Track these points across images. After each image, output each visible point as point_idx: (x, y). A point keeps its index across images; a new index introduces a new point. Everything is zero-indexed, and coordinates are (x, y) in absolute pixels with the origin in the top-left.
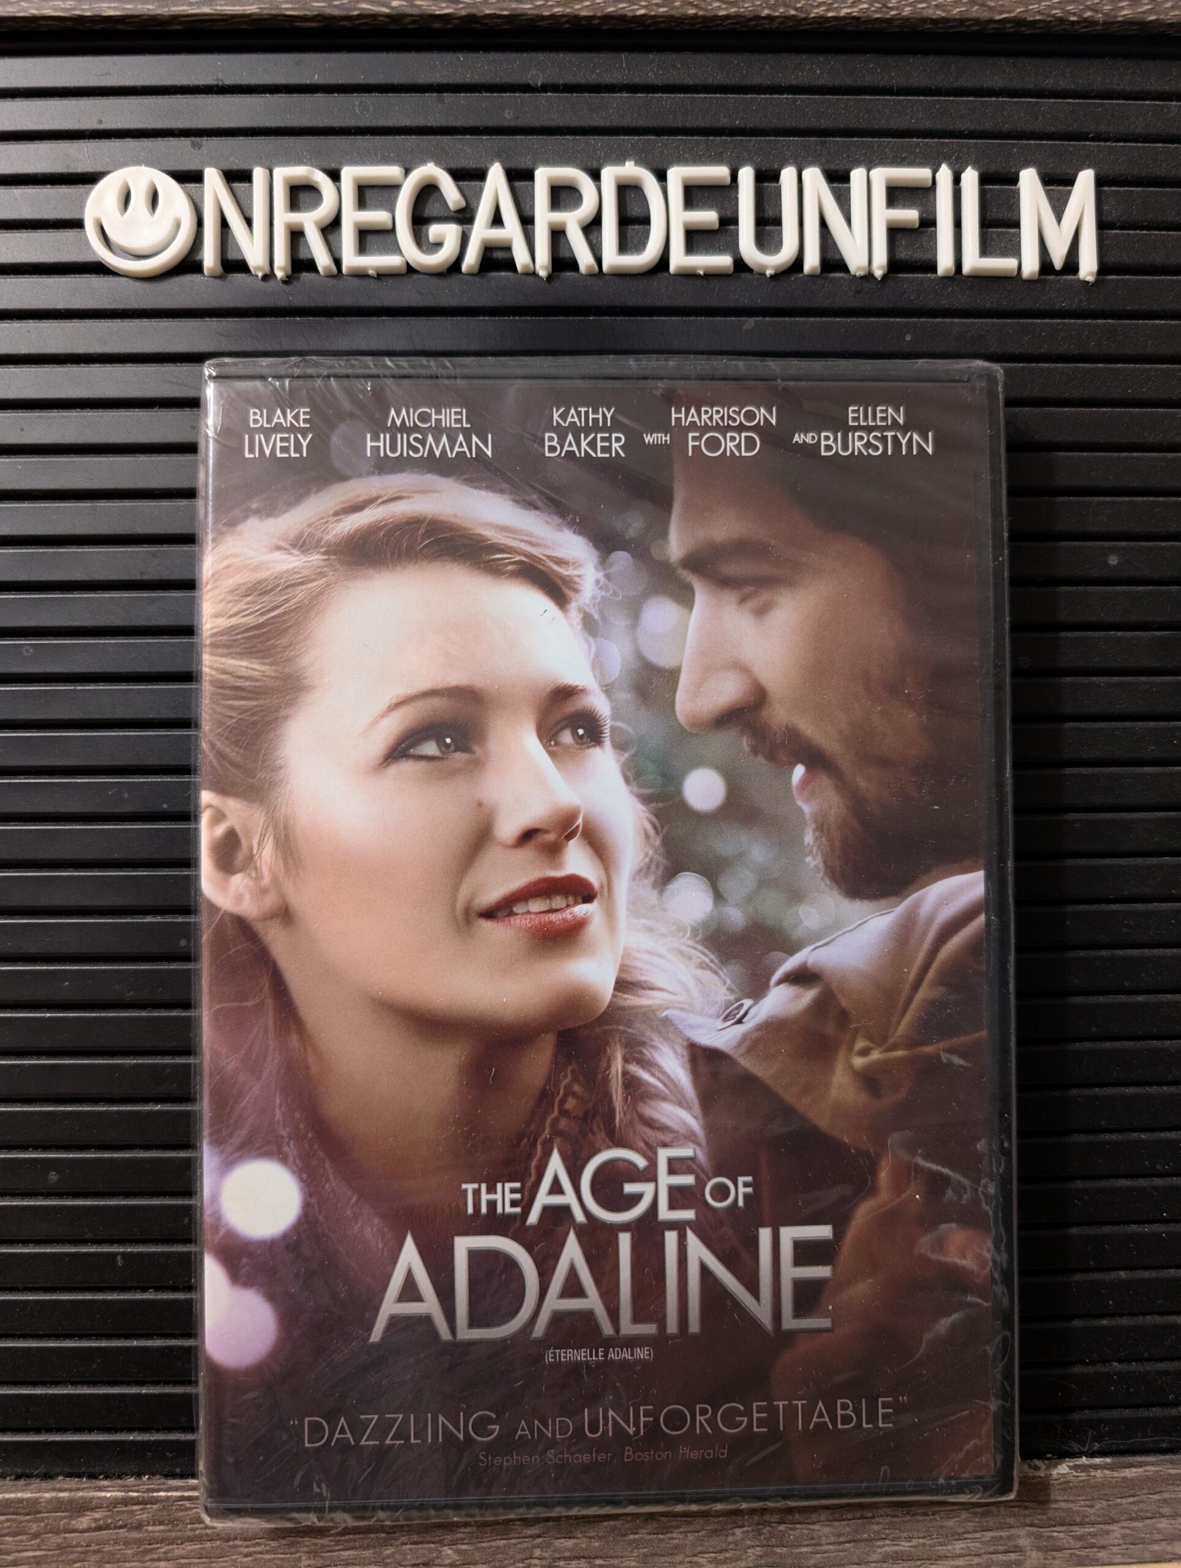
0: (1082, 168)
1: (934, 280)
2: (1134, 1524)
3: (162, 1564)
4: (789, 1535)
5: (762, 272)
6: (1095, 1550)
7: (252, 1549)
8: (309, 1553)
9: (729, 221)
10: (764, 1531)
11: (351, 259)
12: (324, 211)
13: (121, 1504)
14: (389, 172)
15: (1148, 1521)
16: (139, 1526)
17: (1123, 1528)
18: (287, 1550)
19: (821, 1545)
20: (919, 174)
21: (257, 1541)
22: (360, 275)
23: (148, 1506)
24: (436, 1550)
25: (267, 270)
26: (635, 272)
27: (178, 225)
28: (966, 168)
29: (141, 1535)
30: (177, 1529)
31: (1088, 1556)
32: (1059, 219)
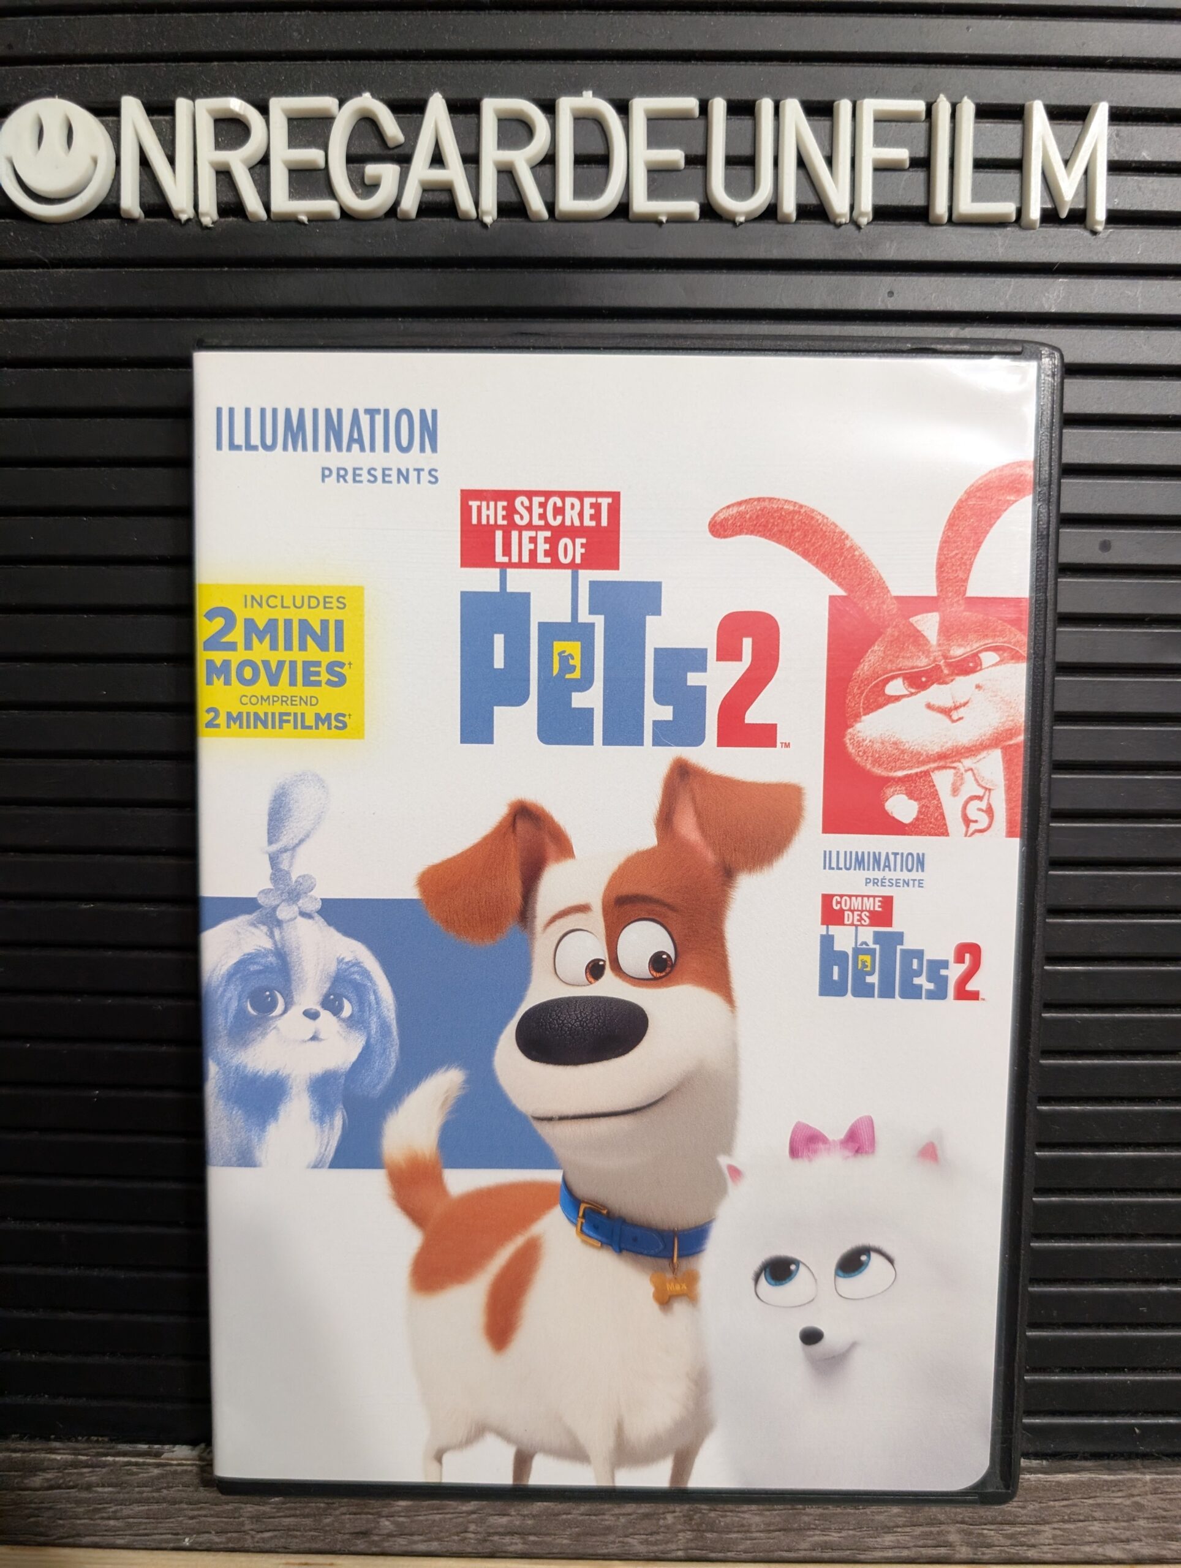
0: (1100, 101)
2: (1067, 1526)
3: (112, 1522)
4: (720, 1522)
5: (735, 217)
6: (1025, 1548)
7: (196, 1513)
8: (251, 1518)
10: (695, 1517)
11: (281, 203)
12: (251, 149)
13: (71, 1466)
14: (326, 102)
15: (1081, 1524)
16: (89, 1488)
17: (1055, 1529)
18: (230, 1515)
19: (752, 1532)
20: (912, 105)
21: (202, 1505)
22: (290, 220)
23: (97, 1469)
25: (194, 215)
26: (593, 219)
27: (95, 163)
28: (963, 97)
29: (91, 1495)
30: (126, 1490)
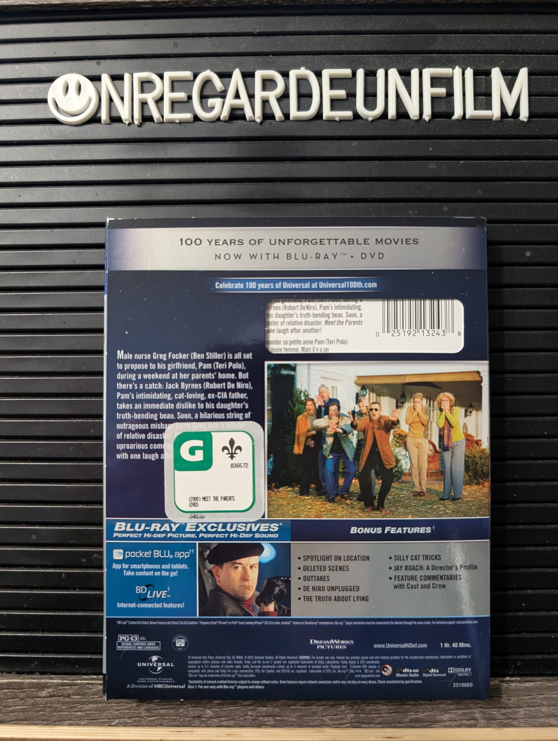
0: (521, 67)
1: (452, 121)
2: (530, 709)
3: (79, 713)
4: (366, 709)
5: (367, 119)
6: (511, 720)
7: (119, 708)
8: (145, 710)
9: (352, 95)
10: (355, 707)
11: (168, 115)
12: (156, 93)
13: (61, 685)
14: (188, 73)
15: (537, 708)
16: (69, 696)
17: (525, 710)
19: (382, 714)
20: (445, 71)
22: (171, 122)
23: (73, 687)
24: (203, 710)
25: (131, 121)
26: (305, 119)
27: (90, 100)
28: (467, 68)
29: (70, 700)
30: (86, 697)
31: (508, 723)
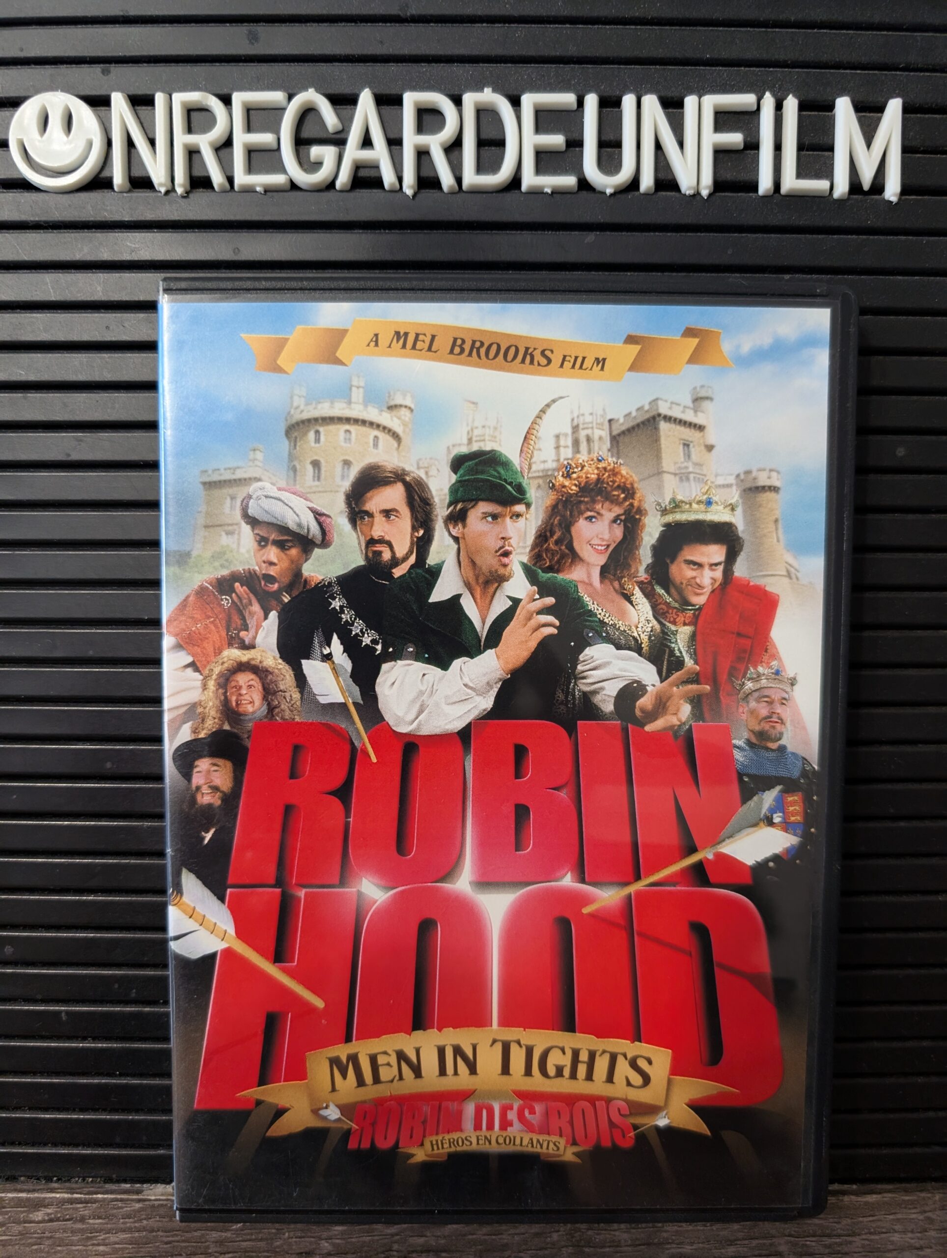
0: (893, 97)
1: (755, 199)
2: (873, 1237)
3: (101, 1248)
4: (595, 1238)
5: (603, 191)
6: (840, 1256)
7: (170, 1239)
8: (216, 1242)
9: (575, 144)
10: (576, 1235)
11: (241, 178)
12: (218, 132)
13: (68, 1202)
14: (277, 97)
15: (883, 1236)
16: (82, 1220)
18: (199, 1240)
19: (621, 1247)
20: (746, 100)
21: (175, 1232)
22: (249, 190)
23: (89, 1205)
25: (170, 188)
26: (491, 190)
27: (90, 144)
28: (788, 95)
29: (84, 1226)
30: (113, 1221)
32: (869, 145)
